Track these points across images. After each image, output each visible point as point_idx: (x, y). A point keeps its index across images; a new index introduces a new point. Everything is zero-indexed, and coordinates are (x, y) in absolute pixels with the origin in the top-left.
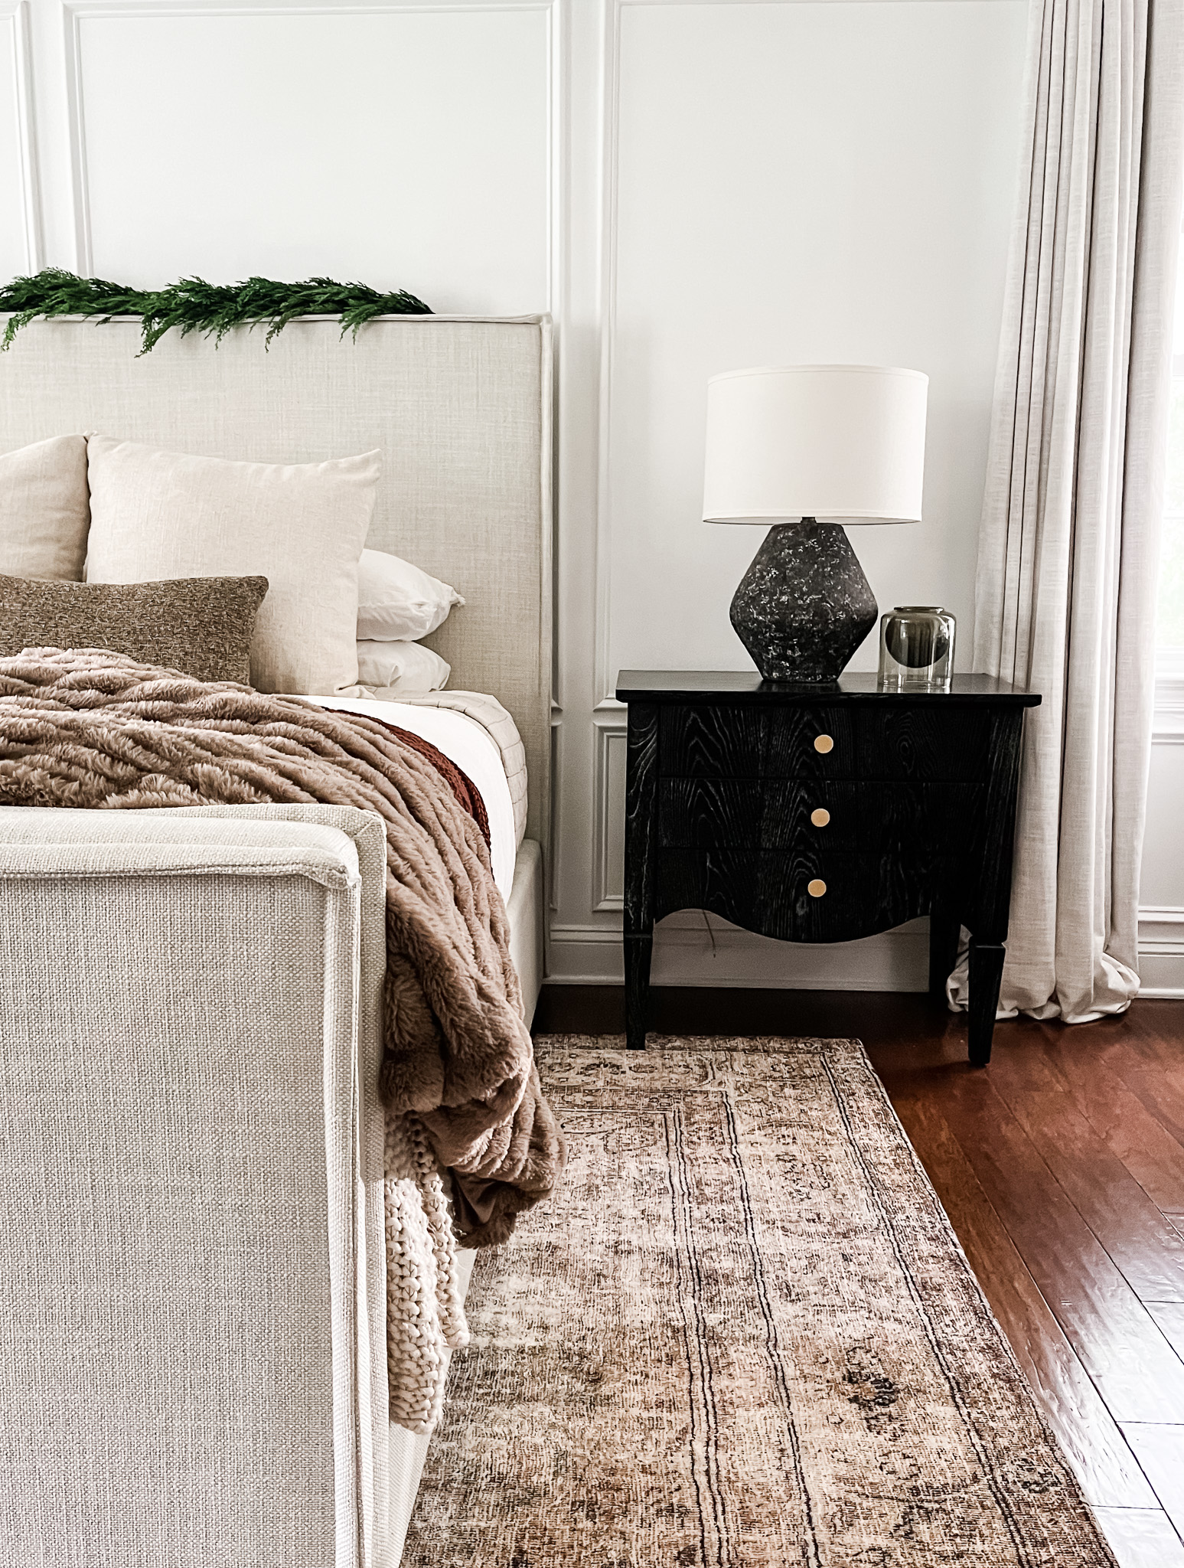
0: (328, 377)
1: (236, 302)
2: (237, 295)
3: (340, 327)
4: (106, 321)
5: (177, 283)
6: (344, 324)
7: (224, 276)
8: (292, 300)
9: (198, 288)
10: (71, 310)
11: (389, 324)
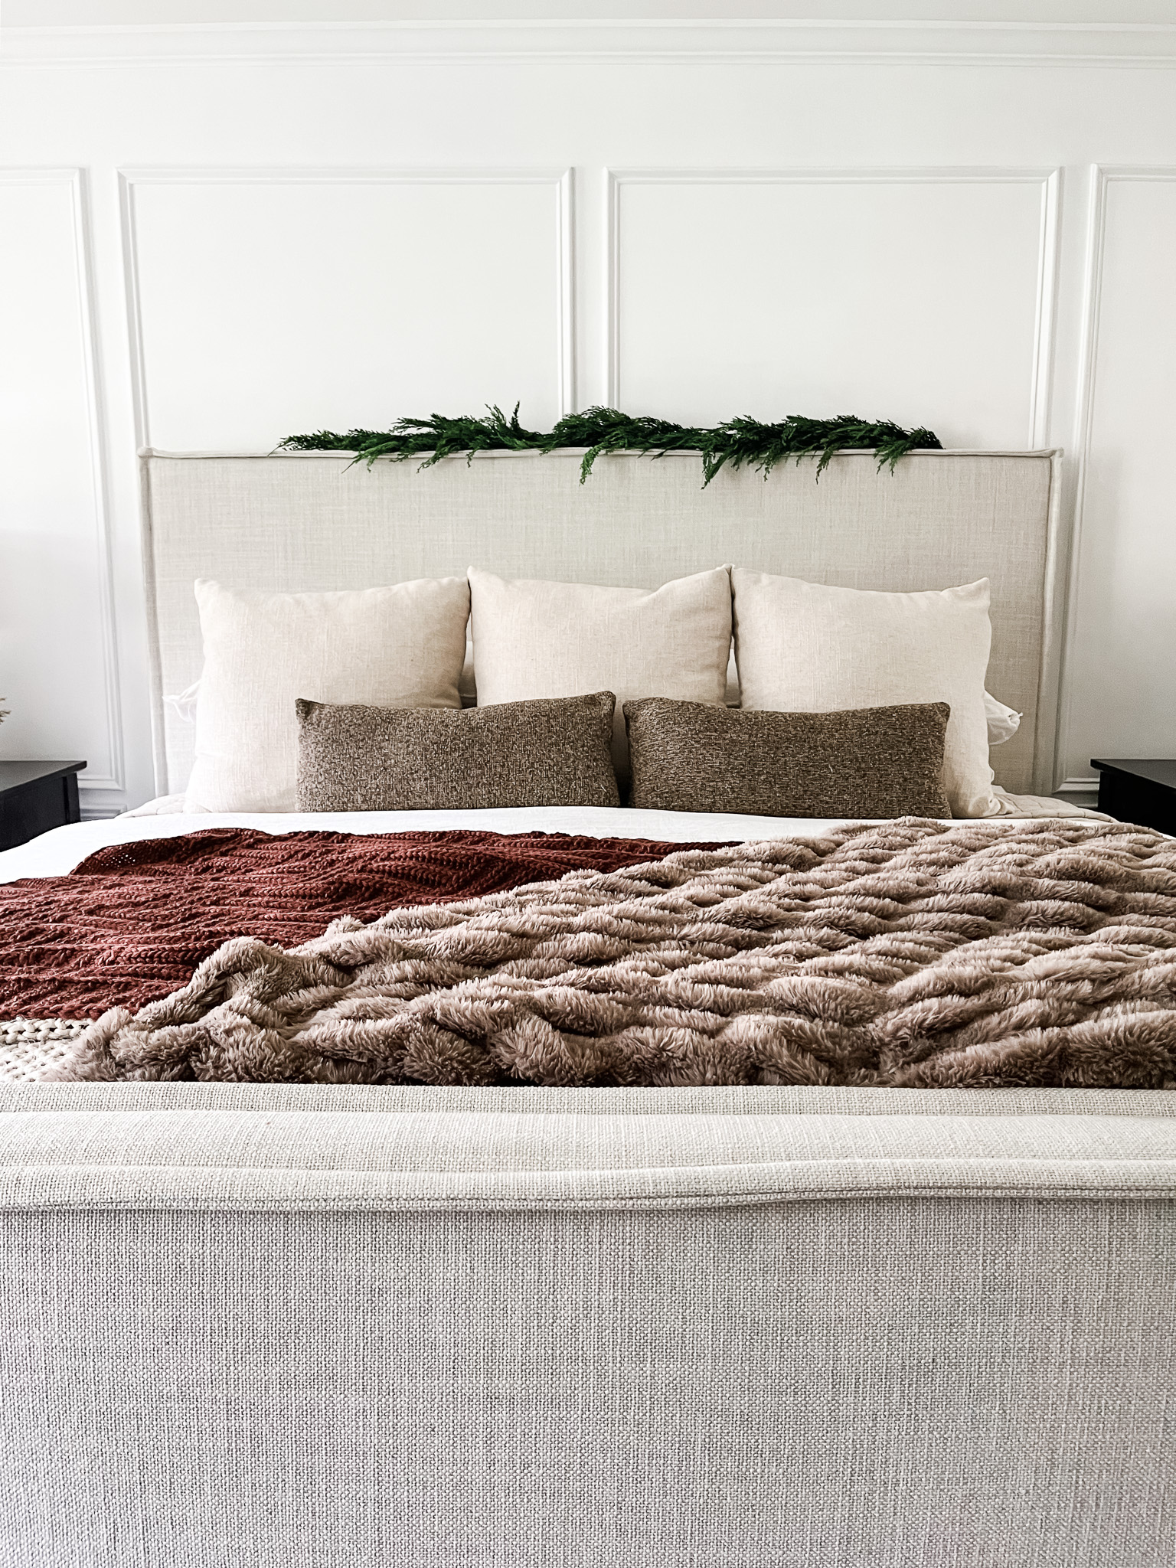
0: (860, 505)
1: (781, 438)
2: (781, 432)
3: (877, 461)
4: (661, 455)
5: (730, 421)
6: (879, 458)
7: (769, 416)
8: (832, 436)
9: (748, 426)
10: (630, 446)
11: (916, 457)
